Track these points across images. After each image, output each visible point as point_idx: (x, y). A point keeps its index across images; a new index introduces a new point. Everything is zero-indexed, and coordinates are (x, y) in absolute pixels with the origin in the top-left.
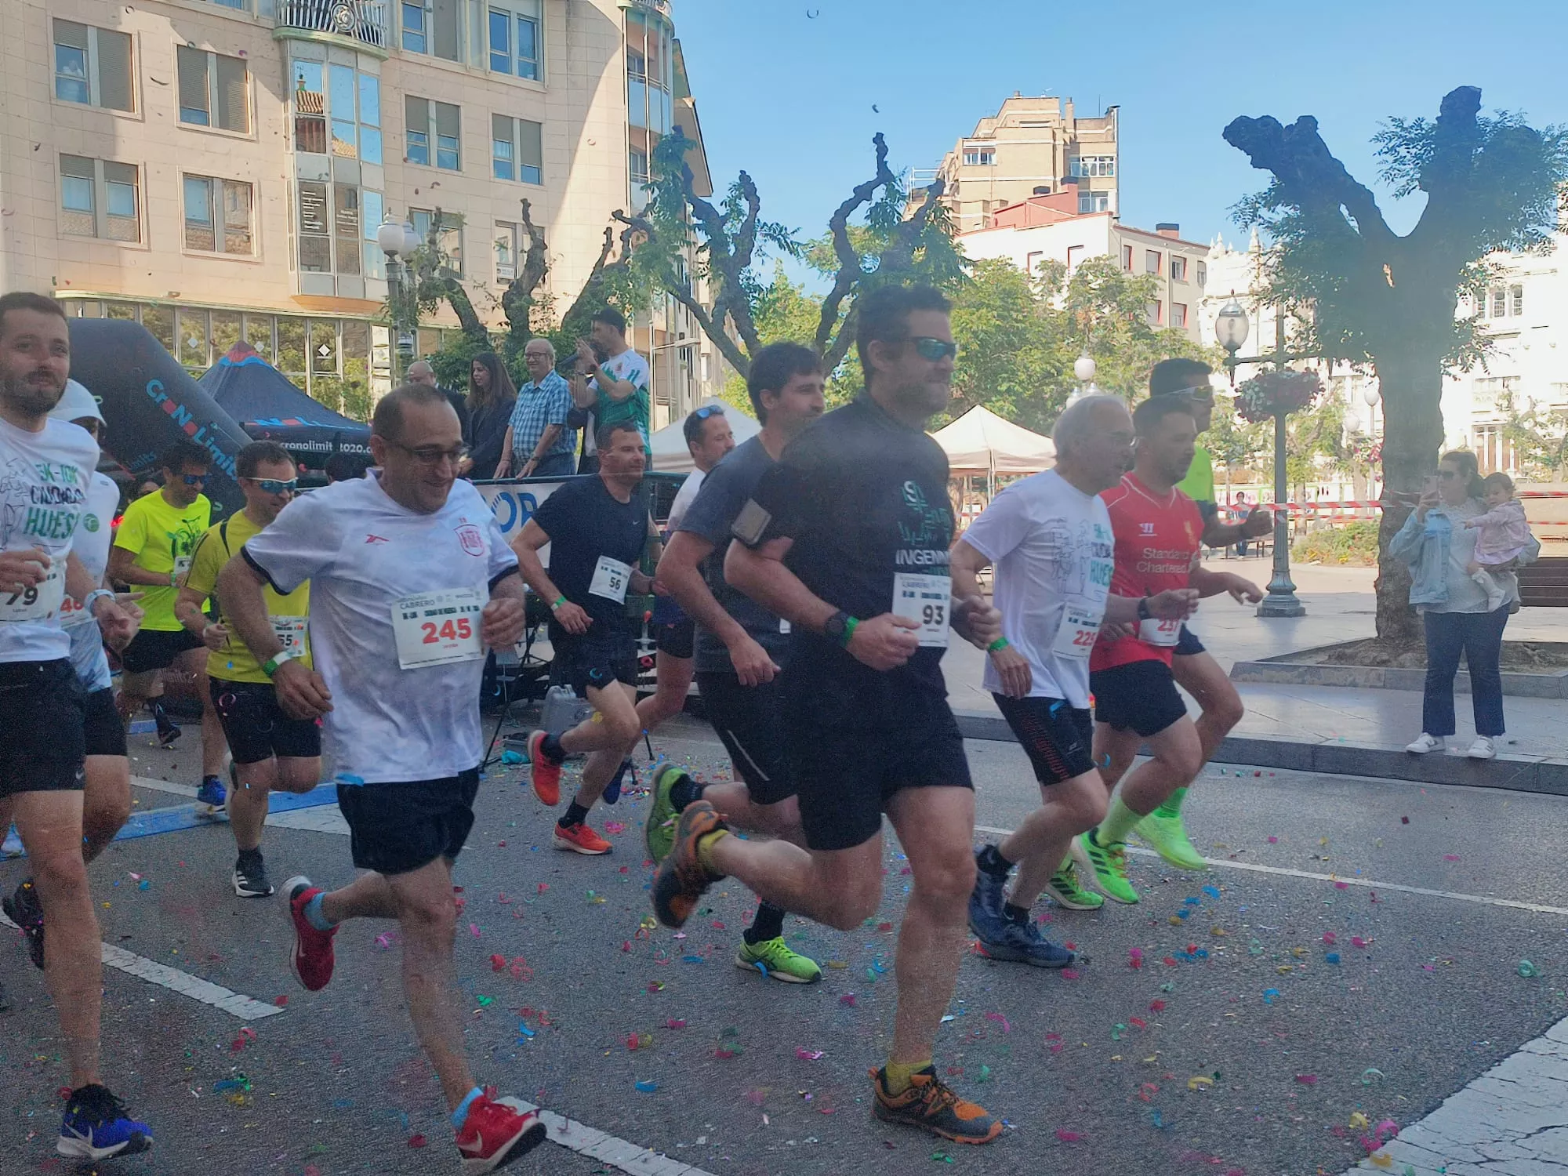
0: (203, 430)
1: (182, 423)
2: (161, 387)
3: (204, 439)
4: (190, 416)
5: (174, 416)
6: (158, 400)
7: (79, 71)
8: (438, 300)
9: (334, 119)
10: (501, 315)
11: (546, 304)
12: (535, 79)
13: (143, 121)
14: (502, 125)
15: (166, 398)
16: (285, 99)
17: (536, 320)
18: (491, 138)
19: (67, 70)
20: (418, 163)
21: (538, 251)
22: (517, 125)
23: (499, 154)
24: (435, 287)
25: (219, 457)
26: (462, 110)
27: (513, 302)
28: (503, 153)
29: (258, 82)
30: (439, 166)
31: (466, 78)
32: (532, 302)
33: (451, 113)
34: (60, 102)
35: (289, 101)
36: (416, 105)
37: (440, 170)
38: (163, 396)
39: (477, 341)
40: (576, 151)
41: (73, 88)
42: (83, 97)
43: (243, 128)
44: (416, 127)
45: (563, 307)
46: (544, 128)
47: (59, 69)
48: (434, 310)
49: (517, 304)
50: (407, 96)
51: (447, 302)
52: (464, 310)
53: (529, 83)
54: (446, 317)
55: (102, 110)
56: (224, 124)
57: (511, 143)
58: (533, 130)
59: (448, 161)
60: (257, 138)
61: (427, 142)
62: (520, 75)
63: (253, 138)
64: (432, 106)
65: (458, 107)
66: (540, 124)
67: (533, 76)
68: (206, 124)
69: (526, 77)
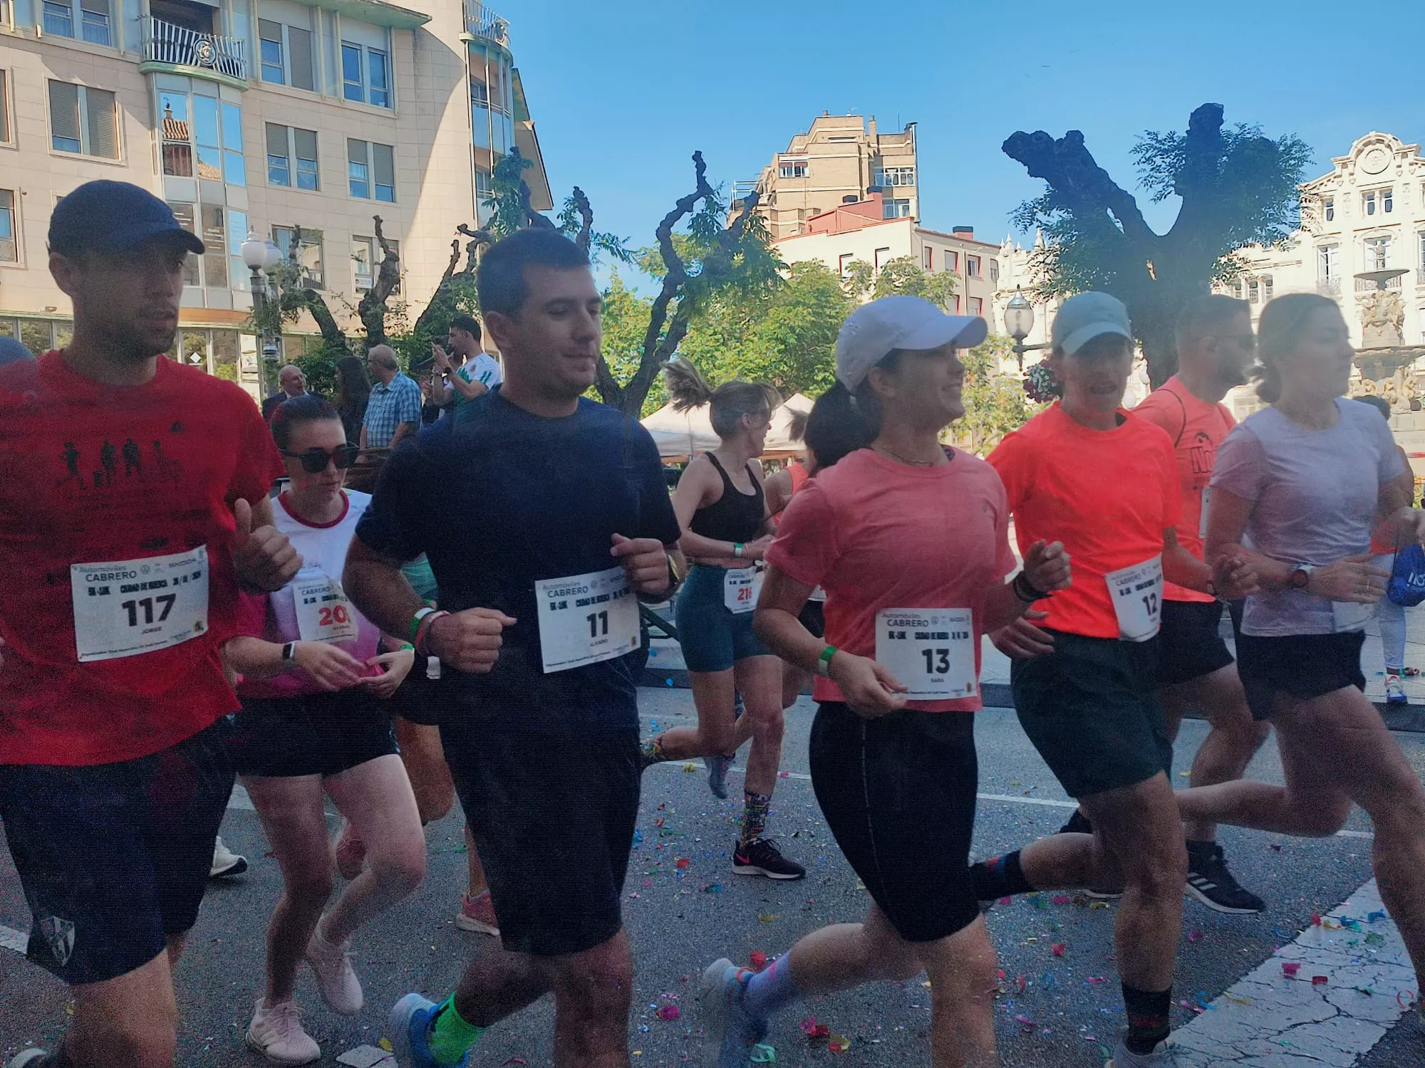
8: (299, 310)
9: (199, 146)
10: (358, 322)
11: (400, 311)
12: (386, 106)
13: (17, 150)
14: (356, 149)
16: (153, 127)
17: (392, 327)
18: (347, 160)
20: (278, 184)
21: (390, 263)
22: (370, 147)
23: (355, 174)
24: (296, 298)
26: (319, 135)
27: (368, 309)
28: (358, 173)
29: (127, 113)
30: (299, 187)
31: (322, 106)
32: (386, 309)
33: (308, 138)
35: (156, 130)
36: (275, 132)
37: (300, 190)
39: (337, 346)
40: (426, 170)
43: (113, 155)
44: (277, 153)
45: (415, 312)
46: (395, 149)
48: (295, 319)
49: (372, 311)
50: (266, 123)
51: (308, 311)
52: (323, 318)
53: (380, 109)
54: (306, 324)
56: (95, 151)
57: (365, 164)
58: (386, 152)
59: (307, 182)
60: (127, 163)
61: (287, 165)
62: (372, 103)
63: (124, 164)
64: (291, 132)
65: (315, 132)
66: (392, 147)
67: (384, 104)
68: (79, 152)
69: (378, 105)
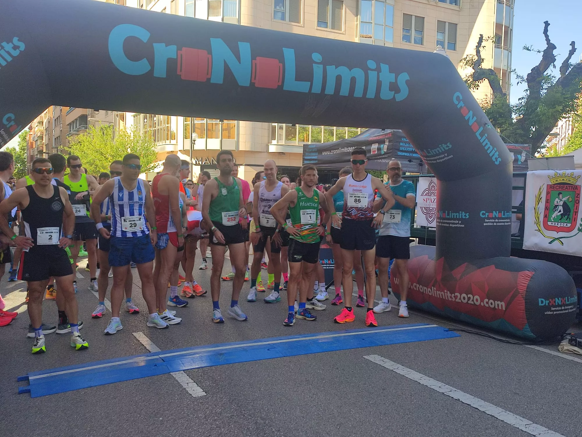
0: (482, 129)
1: (471, 123)
2: (461, 98)
3: (482, 135)
4: (475, 118)
5: (466, 118)
6: (459, 106)
7: (282, 8)
9: (375, 24)
12: (456, 5)
13: (304, 27)
14: (441, 25)
15: (463, 105)
16: (357, 15)
18: (436, 31)
19: (278, 8)
20: (406, 42)
22: (447, 24)
23: (439, 37)
25: (489, 148)
26: (425, 19)
28: (440, 37)
29: (347, 9)
30: (414, 43)
31: (429, 6)
33: (421, 20)
34: (275, 20)
35: (359, 16)
36: (407, 17)
37: (415, 45)
38: (461, 104)
40: (470, 35)
41: (279, 15)
42: (283, 18)
43: (340, 29)
44: (407, 29)
46: (458, 26)
47: (275, 7)
49: (536, 79)
50: (404, 14)
53: (453, 6)
55: (290, 23)
56: (333, 28)
57: (444, 33)
58: (454, 26)
59: (418, 41)
60: (345, 32)
61: (410, 33)
62: (450, 3)
63: (344, 33)
64: (413, 18)
65: (424, 18)
66: (457, 24)
67: (455, 4)
68: (327, 27)
69: (452, 4)
